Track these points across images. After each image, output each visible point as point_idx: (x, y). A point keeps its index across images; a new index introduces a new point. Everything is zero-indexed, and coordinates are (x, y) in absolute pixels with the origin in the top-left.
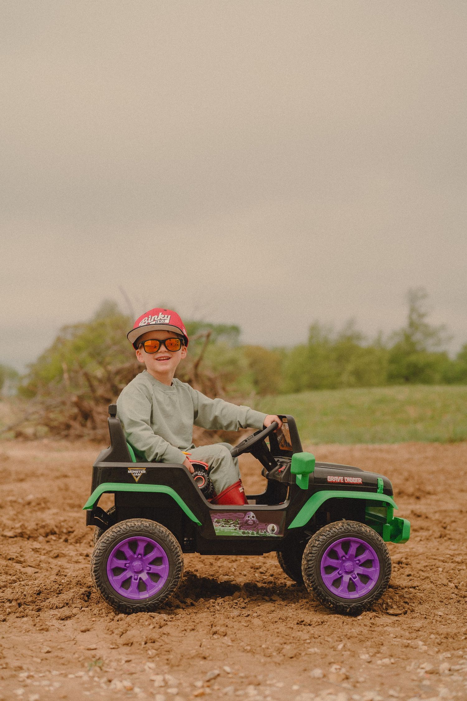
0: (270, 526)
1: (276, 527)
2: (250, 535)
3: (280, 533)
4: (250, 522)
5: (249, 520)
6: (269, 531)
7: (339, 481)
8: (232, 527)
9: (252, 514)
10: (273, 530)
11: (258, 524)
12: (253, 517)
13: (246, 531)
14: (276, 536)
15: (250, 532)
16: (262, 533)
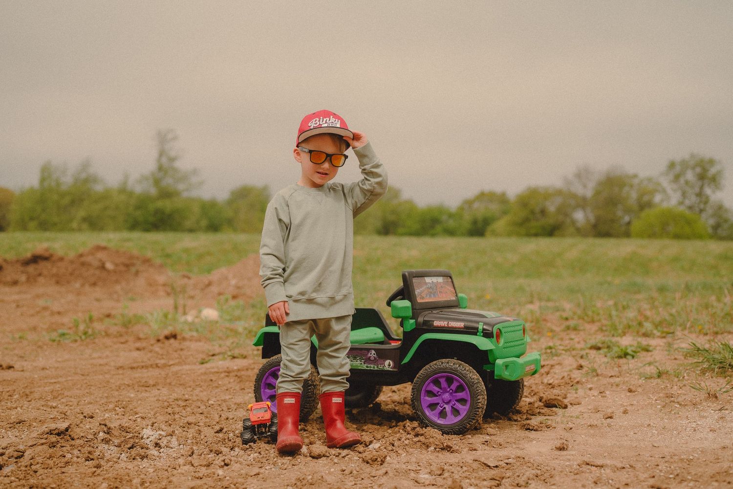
0: (387, 362)
1: (391, 363)
2: (372, 369)
3: (394, 367)
4: (372, 358)
5: (371, 357)
6: (386, 365)
7: (443, 325)
8: (359, 362)
9: (373, 352)
10: (389, 365)
11: (378, 360)
12: (374, 354)
13: (369, 366)
14: (391, 370)
15: (372, 366)
16: (381, 367)
